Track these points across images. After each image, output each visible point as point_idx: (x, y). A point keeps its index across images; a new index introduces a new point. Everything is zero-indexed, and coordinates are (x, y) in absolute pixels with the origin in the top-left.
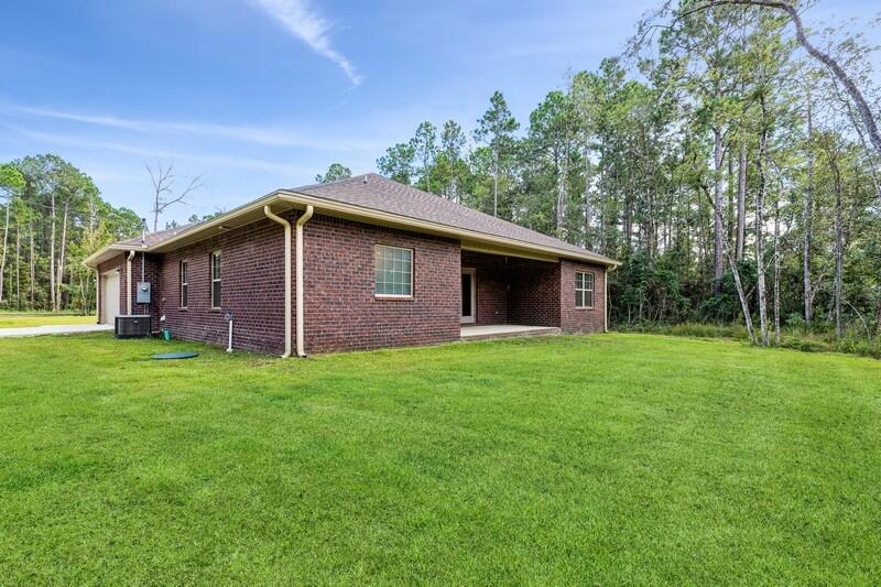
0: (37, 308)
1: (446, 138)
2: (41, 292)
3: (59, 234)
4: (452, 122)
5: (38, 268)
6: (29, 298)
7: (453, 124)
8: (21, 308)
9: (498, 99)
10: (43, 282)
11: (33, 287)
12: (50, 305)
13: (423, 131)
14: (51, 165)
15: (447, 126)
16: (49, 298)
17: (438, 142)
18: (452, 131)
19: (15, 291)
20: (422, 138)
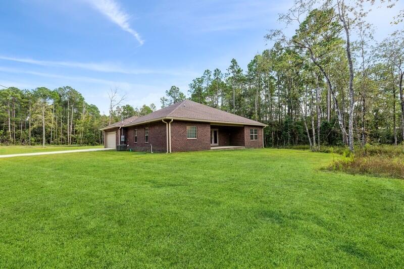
0: (63, 144)
1: (215, 75)
2: (64, 138)
3: (70, 115)
4: (217, 69)
5: (63, 129)
6: (60, 140)
7: (218, 70)
8: (58, 144)
9: (234, 61)
10: (65, 134)
11: (61, 136)
12: (67, 143)
13: (207, 73)
14: (68, 90)
15: (215, 71)
16: (67, 140)
17: (212, 77)
18: (217, 72)
19: (56, 138)
20: (206, 76)
